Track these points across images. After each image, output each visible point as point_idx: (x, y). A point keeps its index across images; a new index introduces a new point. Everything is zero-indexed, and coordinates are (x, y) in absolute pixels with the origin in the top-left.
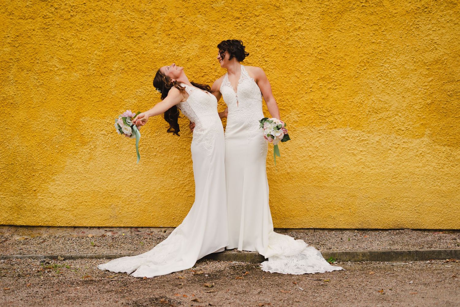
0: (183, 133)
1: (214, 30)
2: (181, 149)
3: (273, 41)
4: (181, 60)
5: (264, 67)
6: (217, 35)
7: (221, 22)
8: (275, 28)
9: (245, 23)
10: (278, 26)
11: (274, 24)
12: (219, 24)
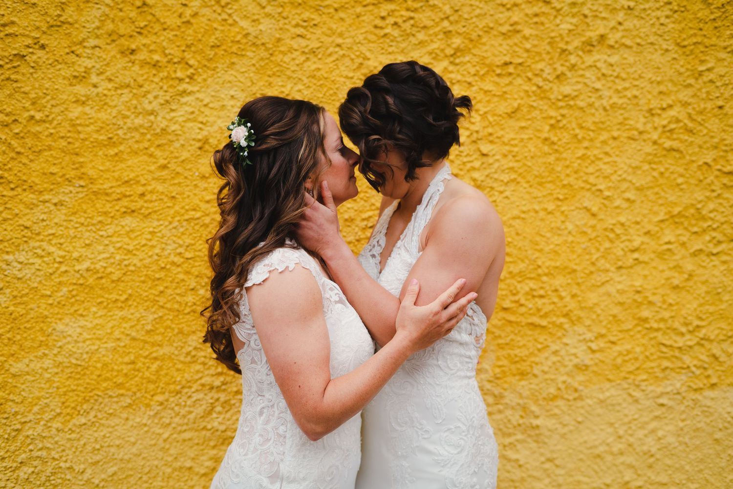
0: (183, 412)
1: (300, 40)
2: (175, 470)
3: (511, 83)
4: (177, 145)
5: (476, 175)
6: (311, 56)
7: (326, 11)
8: (519, 36)
9: (412, 14)
10: (527, 32)
11: (516, 23)
12: (317, 19)
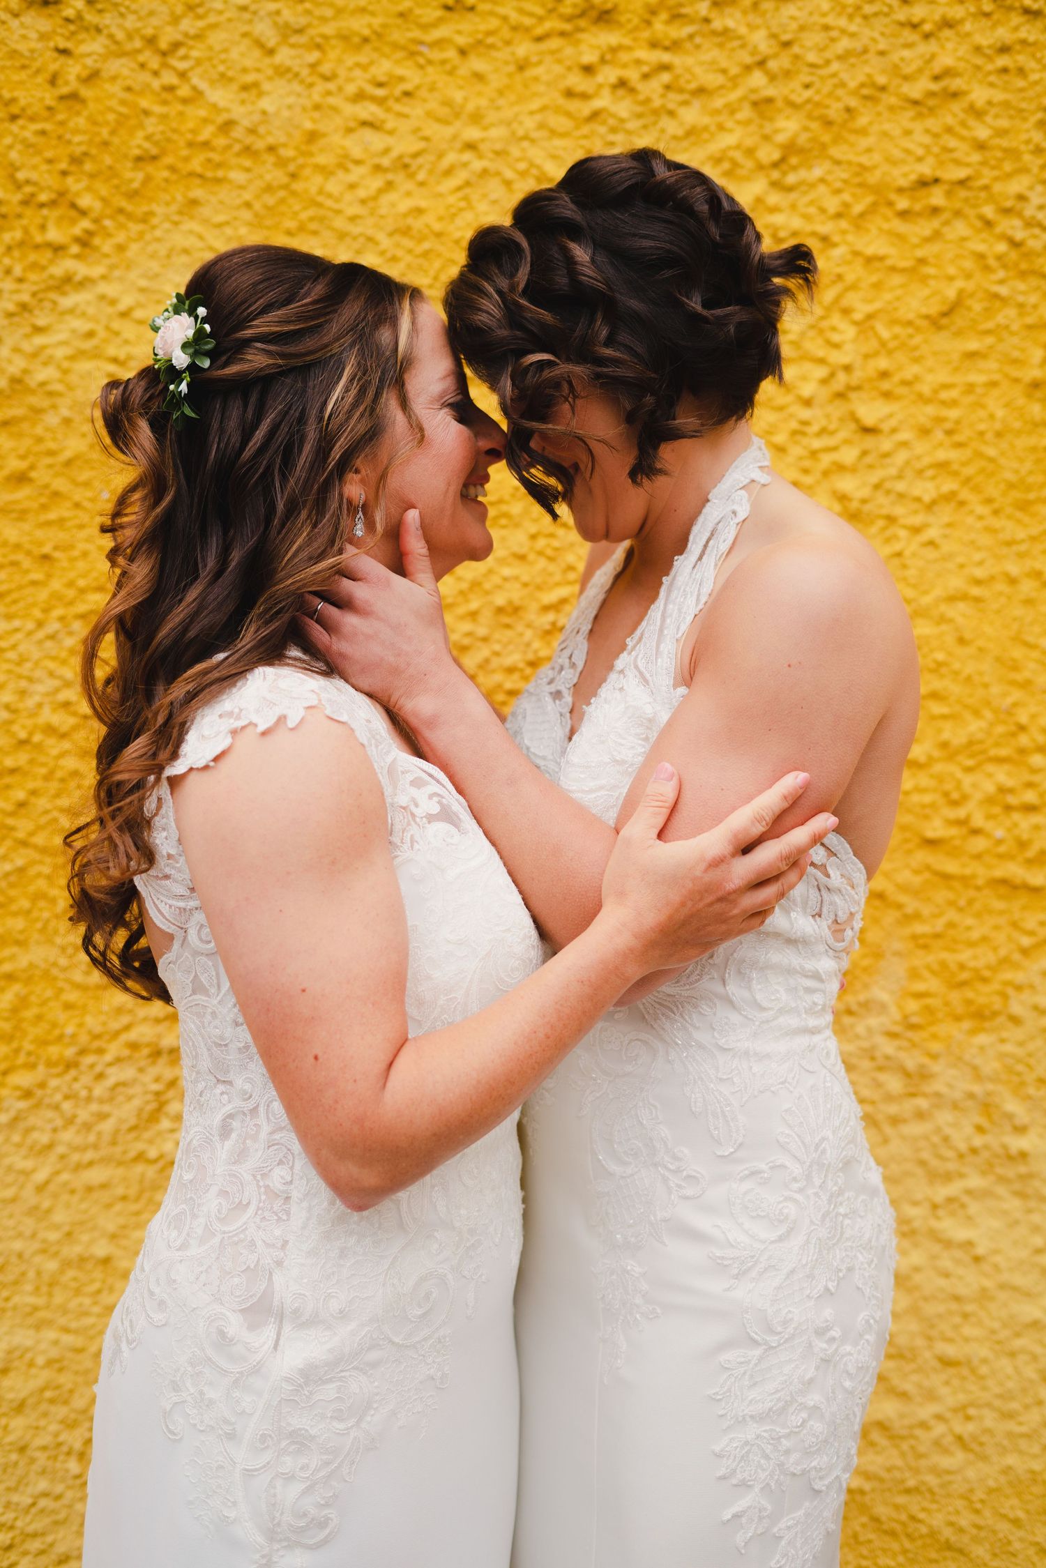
0: (83, 1115)
1: (368, 134)
2: (66, 1264)
3: (936, 236)
4: (52, 419)
5: (847, 484)
6: (399, 178)
7: (436, 55)
8: (956, 107)
9: (666, 57)
10: (979, 95)
11: (947, 73)
12: (412, 77)
